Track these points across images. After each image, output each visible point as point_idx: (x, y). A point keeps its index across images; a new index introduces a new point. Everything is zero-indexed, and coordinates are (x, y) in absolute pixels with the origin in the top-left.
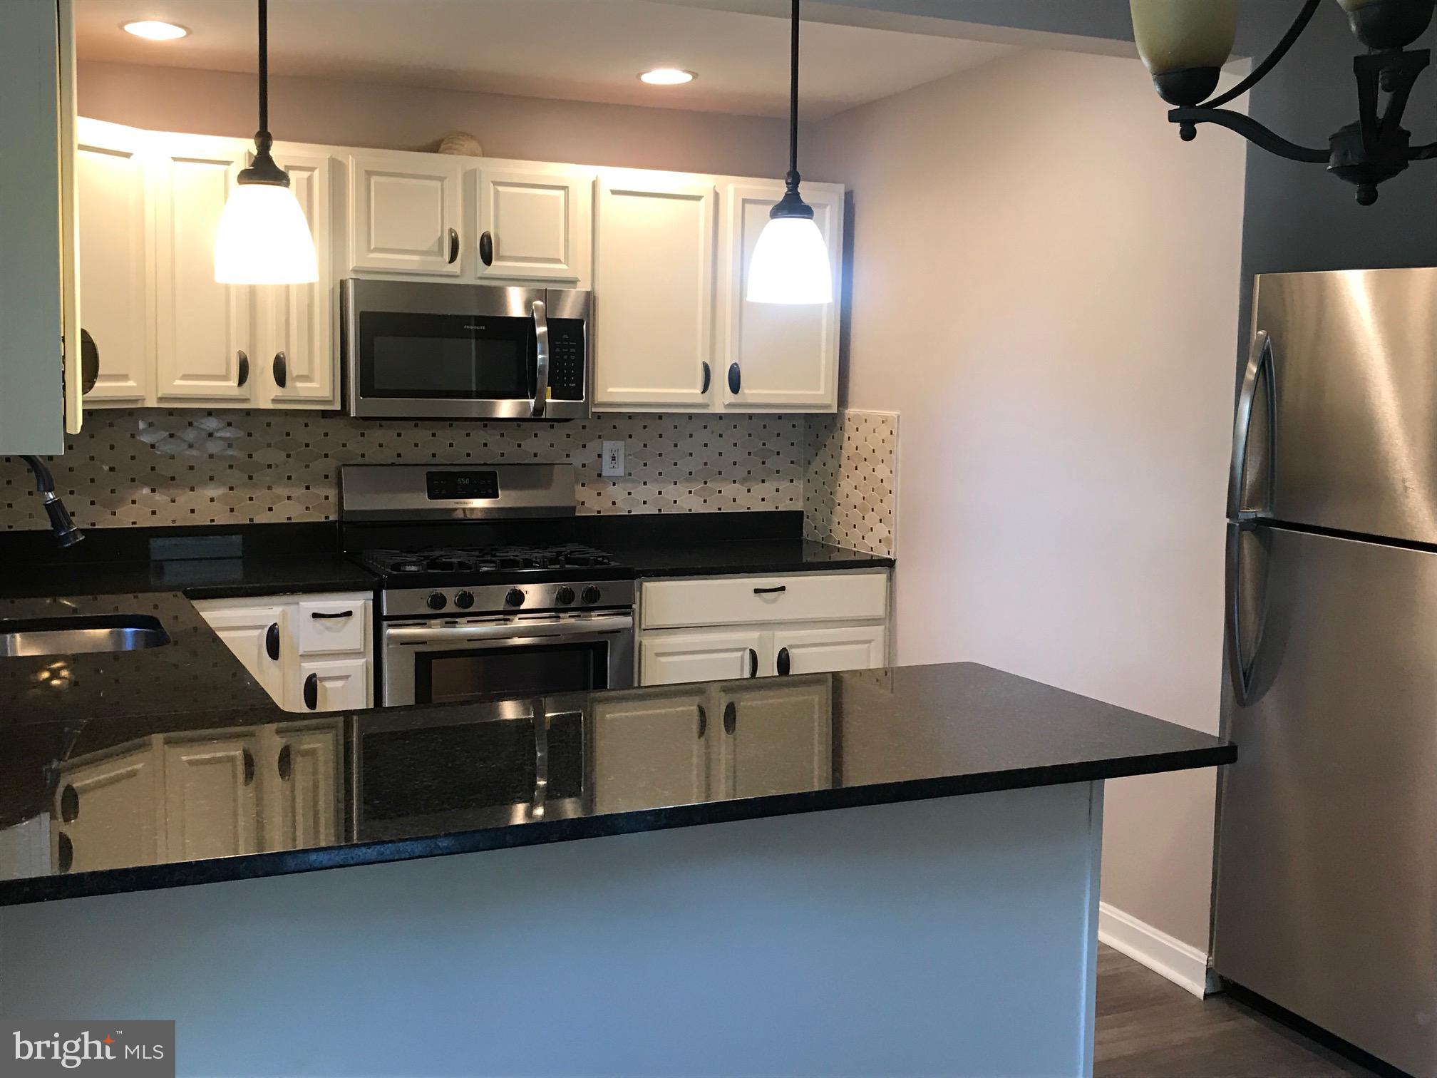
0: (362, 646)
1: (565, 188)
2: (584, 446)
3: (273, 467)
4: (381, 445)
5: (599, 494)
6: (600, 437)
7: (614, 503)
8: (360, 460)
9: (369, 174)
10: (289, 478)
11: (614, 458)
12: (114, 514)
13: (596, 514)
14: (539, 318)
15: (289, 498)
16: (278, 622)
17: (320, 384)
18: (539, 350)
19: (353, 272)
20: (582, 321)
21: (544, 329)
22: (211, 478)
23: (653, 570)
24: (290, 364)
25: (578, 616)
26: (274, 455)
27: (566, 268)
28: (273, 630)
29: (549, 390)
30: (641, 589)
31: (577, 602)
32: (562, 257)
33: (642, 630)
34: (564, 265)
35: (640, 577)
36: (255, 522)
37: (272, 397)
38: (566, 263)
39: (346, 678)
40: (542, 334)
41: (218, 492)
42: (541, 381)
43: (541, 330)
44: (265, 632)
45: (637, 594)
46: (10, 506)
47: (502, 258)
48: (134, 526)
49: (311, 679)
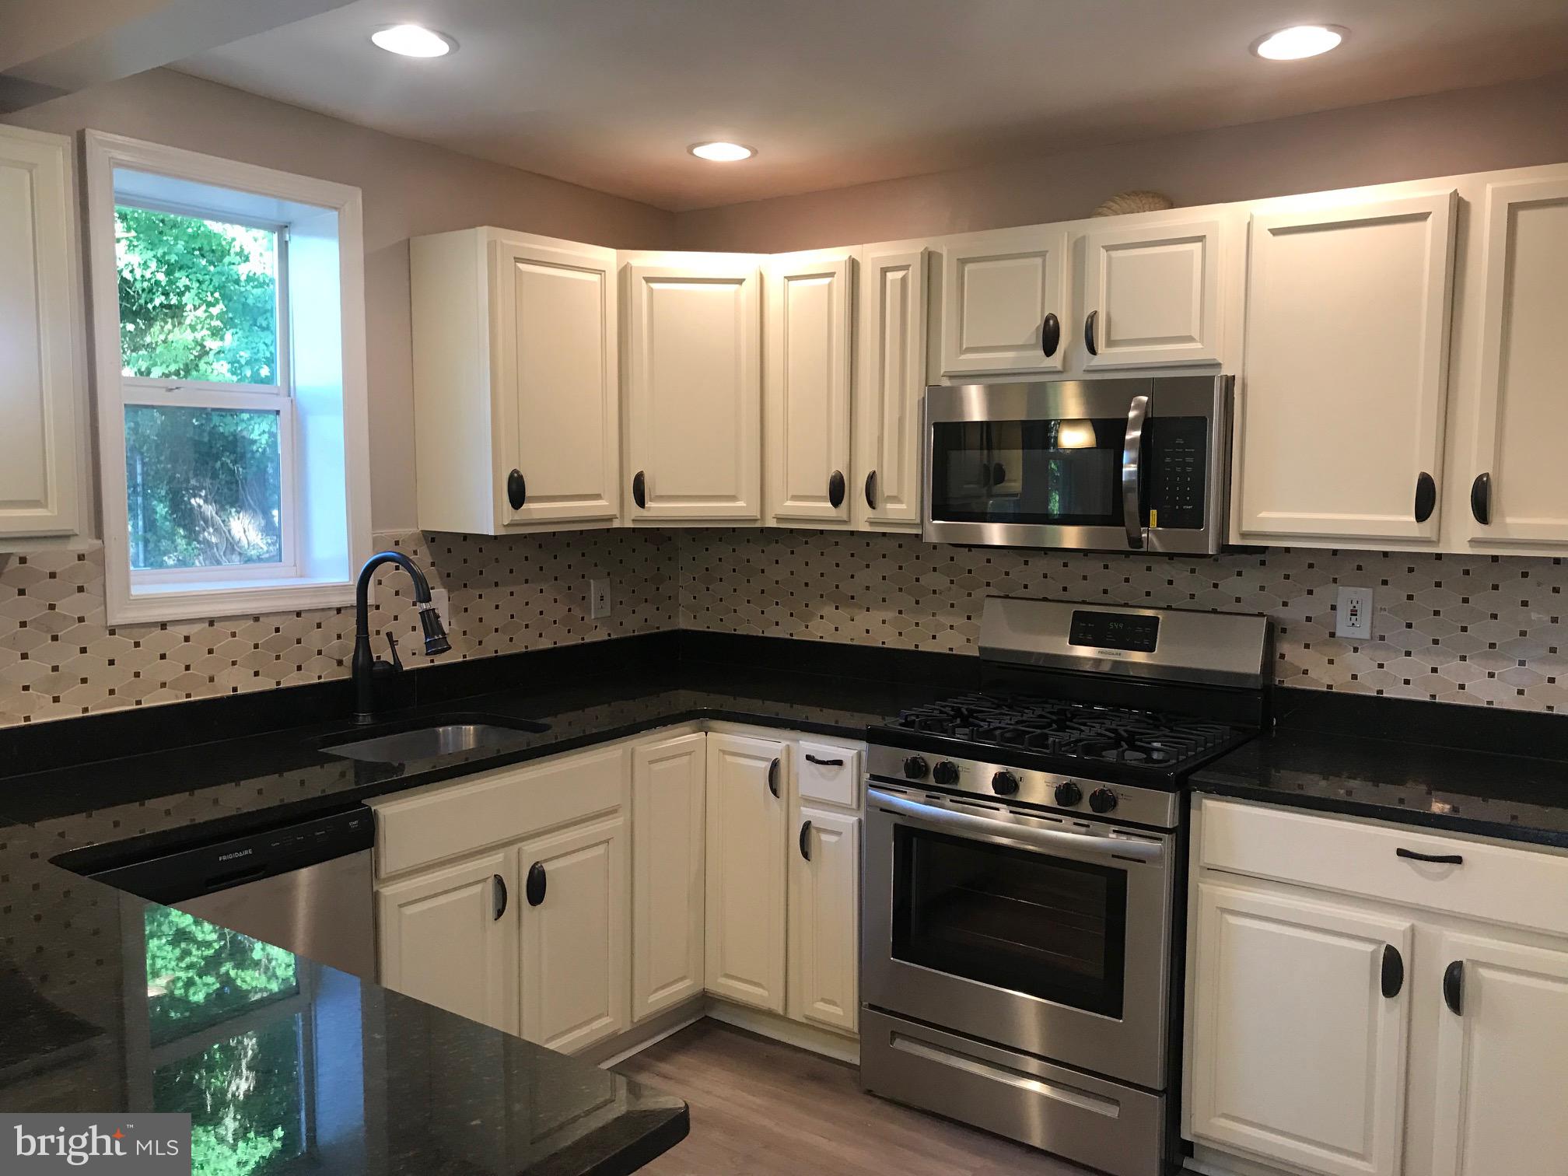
1: (1201, 239)
2: (1310, 592)
3: (938, 592)
4: (1045, 576)
5: (1331, 662)
6: (1335, 580)
7: (1354, 677)
8: (1021, 592)
9: (963, 262)
10: (952, 605)
11: (1354, 613)
12: (807, 627)
13: (1325, 689)
14: (1136, 418)
15: (952, 627)
16: (779, 757)
17: (907, 506)
18: (1125, 460)
19: (945, 378)
20: (1204, 419)
21: (1137, 434)
22: (884, 600)
23: (1215, 785)
24: (882, 483)
25: (1088, 826)
26: (939, 581)
27: (1201, 347)
28: (775, 765)
29: (1154, 513)
30: (1200, 808)
31: (1085, 807)
32: (1196, 334)
33: (1201, 867)
34: (1199, 344)
35: (1195, 790)
36: (920, 649)
37: (866, 519)
38: (1202, 341)
39: (839, 834)
40: (1133, 440)
41: (889, 615)
42: (1132, 502)
43: (1133, 434)
44: (767, 765)
45: (1193, 813)
46: (735, 611)
47: (1110, 343)
48: (821, 640)
49: (807, 826)
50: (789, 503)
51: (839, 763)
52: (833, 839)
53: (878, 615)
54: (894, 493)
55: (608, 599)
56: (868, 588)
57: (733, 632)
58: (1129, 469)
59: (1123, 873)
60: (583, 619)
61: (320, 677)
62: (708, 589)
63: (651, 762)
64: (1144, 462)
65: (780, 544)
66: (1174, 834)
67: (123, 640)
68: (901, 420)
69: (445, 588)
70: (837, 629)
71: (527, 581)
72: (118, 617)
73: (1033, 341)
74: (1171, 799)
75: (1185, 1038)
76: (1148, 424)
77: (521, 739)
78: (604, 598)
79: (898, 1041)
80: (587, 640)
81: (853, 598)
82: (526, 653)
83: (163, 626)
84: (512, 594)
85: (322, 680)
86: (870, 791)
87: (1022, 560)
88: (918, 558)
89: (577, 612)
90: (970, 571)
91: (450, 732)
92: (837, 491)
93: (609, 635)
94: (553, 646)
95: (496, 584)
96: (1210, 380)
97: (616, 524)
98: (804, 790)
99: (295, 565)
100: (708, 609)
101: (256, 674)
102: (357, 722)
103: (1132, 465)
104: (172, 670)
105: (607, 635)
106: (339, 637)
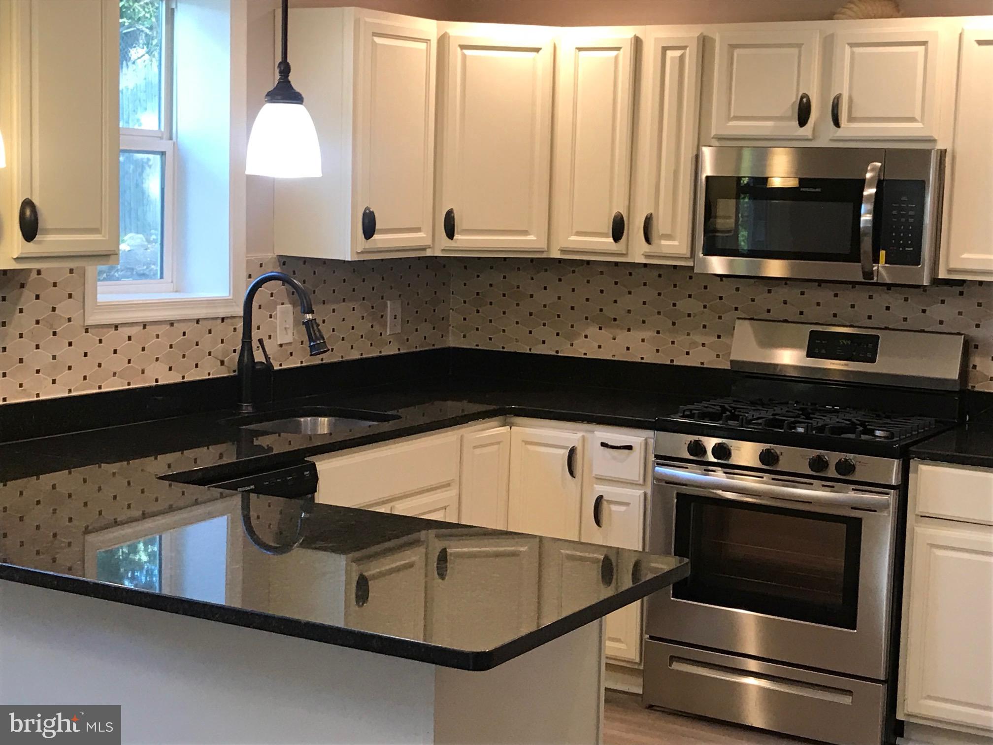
0: (642, 478)
1: (924, 43)
3: (692, 315)
4: (785, 302)
8: (765, 316)
9: (733, 47)
10: (704, 327)
12: (572, 345)
14: (872, 178)
15: (703, 345)
16: (576, 445)
17: (679, 243)
18: (863, 211)
19: (714, 139)
20: (924, 182)
21: (873, 191)
22: (644, 322)
23: (928, 453)
24: (658, 224)
25: (833, 487)
26: (693, 306)
27: (922, 126)
28: (572, 451)
29: (883, 253)
30: (916, 471)
31: (832, 472)
32: (918, 116)
33: (917, 515)
34: (920, 124)
35: (913, 458)
36: (675, 363)
37: (642, 253)
38: (922, 121)
39: (627, 504)
40: (870, 195)
41: (648, 334)
42: (867, 244)
43: (869, 191)
44: (567, 452)
45: (911, 476)
46: (504, 331)
47: (851, 119)
48: (585, 356)
49: (599, 500)
50: (573, 238)
51: (629, 448)
52: (623, 508)
53: (637, 335)
54: (669, 232)
55: (399, 317)
56: (629, 311)
57: (502, 350)
58: (866, 218)
59: (859, 521)
60: (381, 334)
61: (209, 374)
62: (478, 312)
63: (475, 447)
64: (877, 212)
65: (548, 272)
66: (898, 490)
67: (93, 337)
68: (676, 173)
69: (290, 304)
70: (600, 347)
71: (344, 300)
72: (92, 319)
73: (789, 113)
74: (895, 464)
75: (901, 644)
76: (880, 184)
77: (364, 427)
78: (397, 317)
79: (674, 663)
80: (383, 354)
81: (615, 320)
82: (342, 362)
83: (116, 327)
84: (334, 311)
85: (211, 377)
86: (657, 468)
87: (767, 289)
88: (675, 286)
89: (377, 328)
90: (721, 298)
91: (309, 422)
92: (618, 229)
93: (399, 349)
94: (360, 357)
95: (324, 302)
96: (928, 152)
97: (429, 253)
98: (597, 471)
99: (172, 282)
100: (477, 329)
101: (170, 369)
102: (242, 410)
103: (868, 215)
104: (118, 363)
105: (397, 350)
106: (222, 341)
